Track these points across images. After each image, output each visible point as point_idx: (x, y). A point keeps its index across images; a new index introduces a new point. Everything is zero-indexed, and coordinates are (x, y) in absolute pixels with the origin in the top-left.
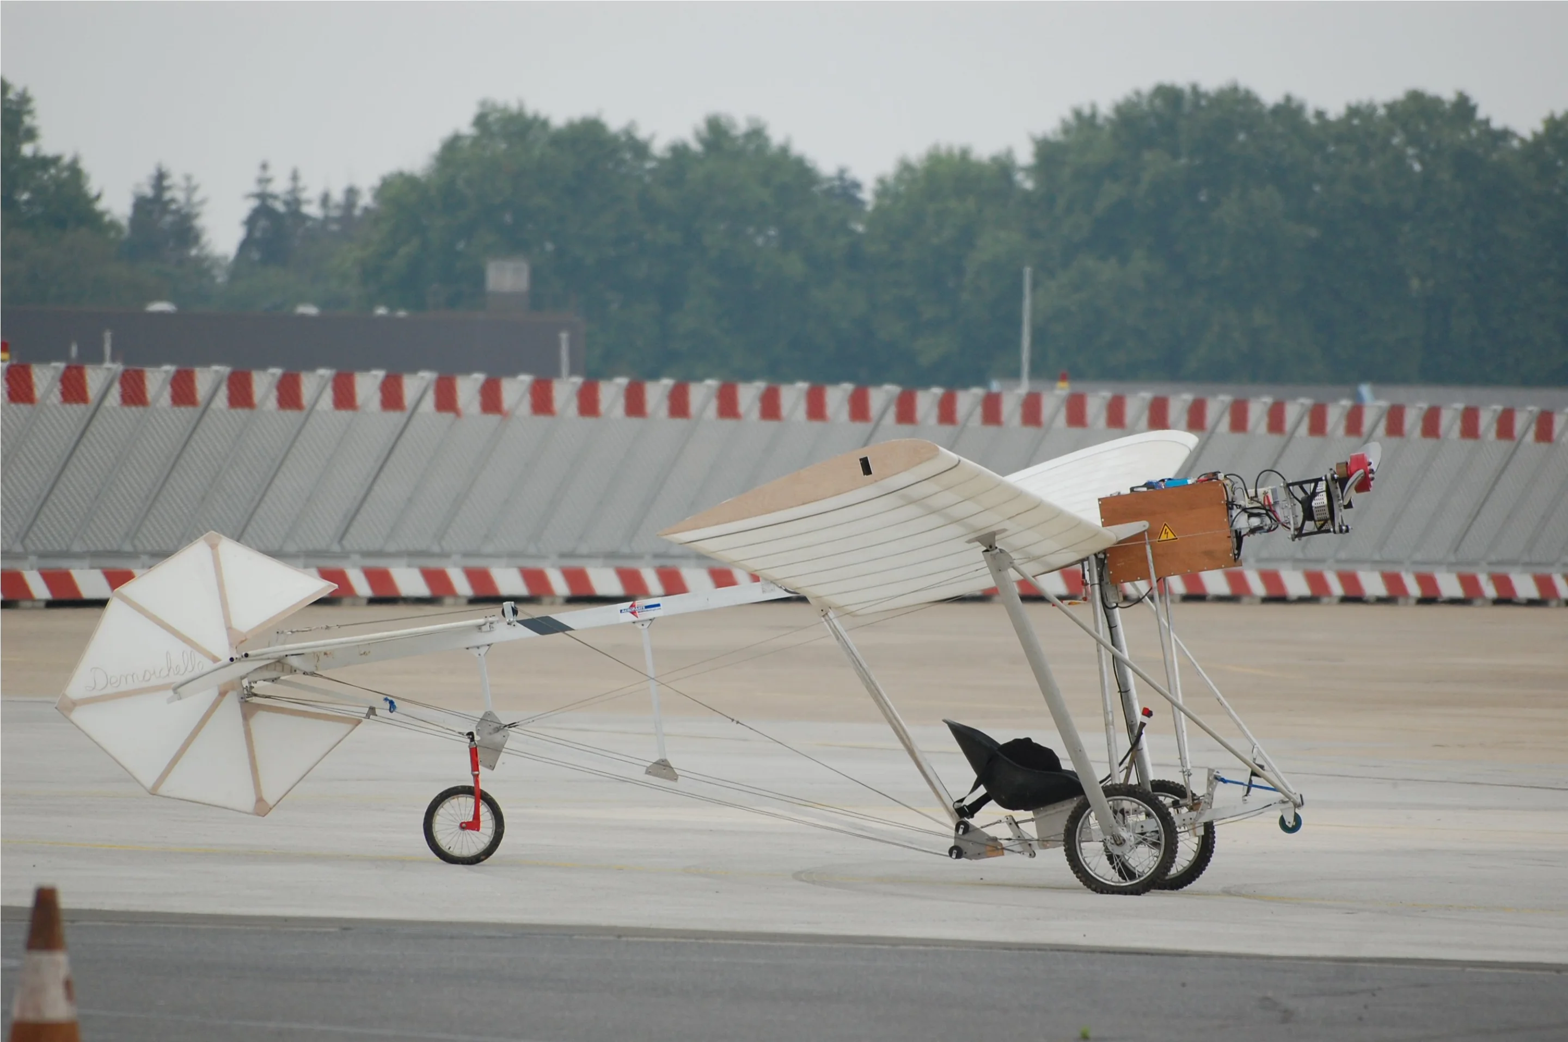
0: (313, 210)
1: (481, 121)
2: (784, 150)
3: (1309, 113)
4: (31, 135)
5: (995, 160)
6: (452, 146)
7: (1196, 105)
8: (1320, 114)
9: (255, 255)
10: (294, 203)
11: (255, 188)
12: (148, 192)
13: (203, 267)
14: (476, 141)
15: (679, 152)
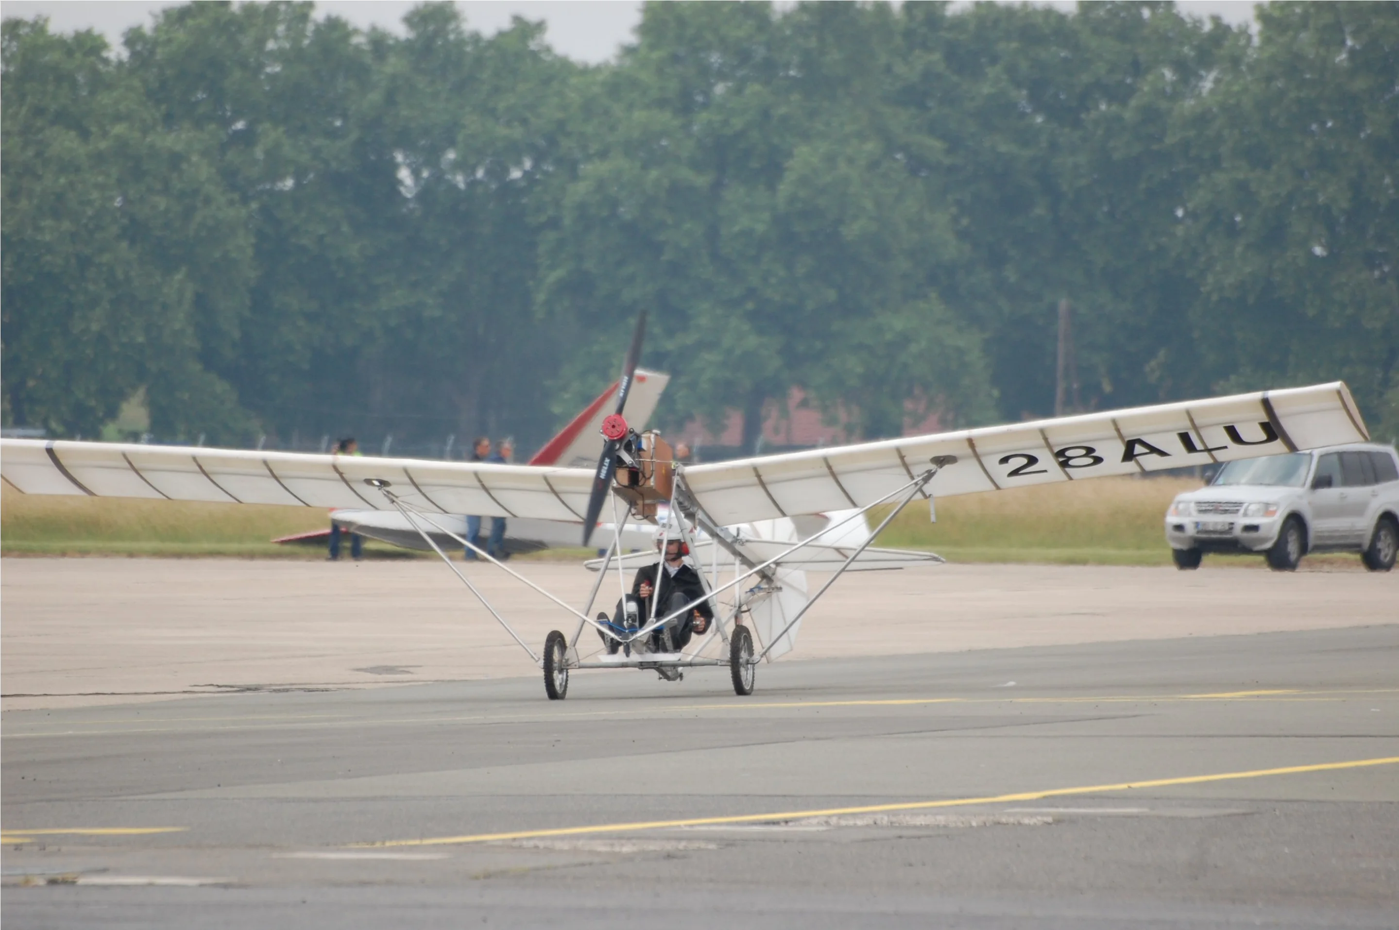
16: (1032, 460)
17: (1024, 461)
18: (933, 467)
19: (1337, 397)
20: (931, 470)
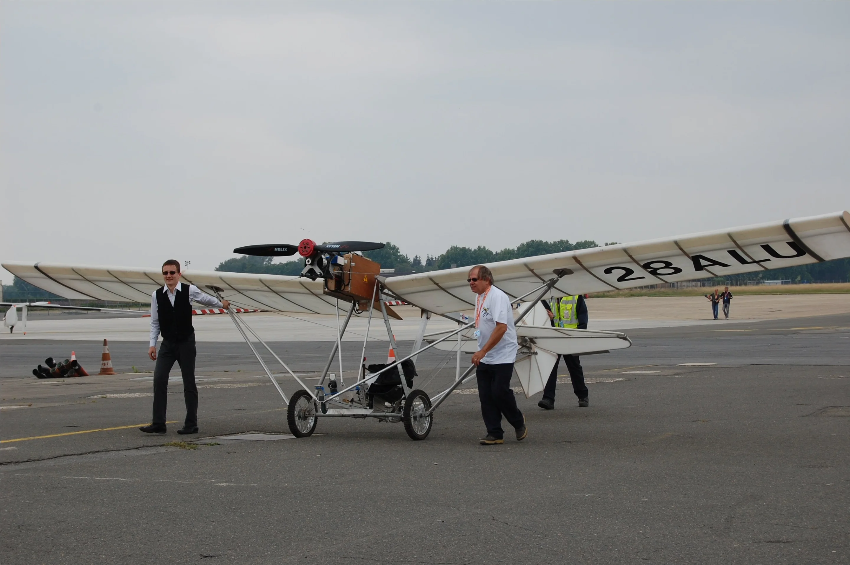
0: (434, 259)
1: (451, 248)
2: (488, 250)
3: (549, 243)
4: (399, 252)
5: (512, 250)
6: (448, 251)
7: (536, 243)
8: (550, 243)
9: (428, 265)
10: (432, 258)
11: (427, 257)
12: (415, 258)
13: (422, 266)
14: (451, 250)
15: (475, 250)
16: (629, 272)
17: (623, 272)
18: (555, 276)
19: (841, 223)
20: (554, 279)
